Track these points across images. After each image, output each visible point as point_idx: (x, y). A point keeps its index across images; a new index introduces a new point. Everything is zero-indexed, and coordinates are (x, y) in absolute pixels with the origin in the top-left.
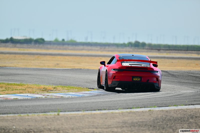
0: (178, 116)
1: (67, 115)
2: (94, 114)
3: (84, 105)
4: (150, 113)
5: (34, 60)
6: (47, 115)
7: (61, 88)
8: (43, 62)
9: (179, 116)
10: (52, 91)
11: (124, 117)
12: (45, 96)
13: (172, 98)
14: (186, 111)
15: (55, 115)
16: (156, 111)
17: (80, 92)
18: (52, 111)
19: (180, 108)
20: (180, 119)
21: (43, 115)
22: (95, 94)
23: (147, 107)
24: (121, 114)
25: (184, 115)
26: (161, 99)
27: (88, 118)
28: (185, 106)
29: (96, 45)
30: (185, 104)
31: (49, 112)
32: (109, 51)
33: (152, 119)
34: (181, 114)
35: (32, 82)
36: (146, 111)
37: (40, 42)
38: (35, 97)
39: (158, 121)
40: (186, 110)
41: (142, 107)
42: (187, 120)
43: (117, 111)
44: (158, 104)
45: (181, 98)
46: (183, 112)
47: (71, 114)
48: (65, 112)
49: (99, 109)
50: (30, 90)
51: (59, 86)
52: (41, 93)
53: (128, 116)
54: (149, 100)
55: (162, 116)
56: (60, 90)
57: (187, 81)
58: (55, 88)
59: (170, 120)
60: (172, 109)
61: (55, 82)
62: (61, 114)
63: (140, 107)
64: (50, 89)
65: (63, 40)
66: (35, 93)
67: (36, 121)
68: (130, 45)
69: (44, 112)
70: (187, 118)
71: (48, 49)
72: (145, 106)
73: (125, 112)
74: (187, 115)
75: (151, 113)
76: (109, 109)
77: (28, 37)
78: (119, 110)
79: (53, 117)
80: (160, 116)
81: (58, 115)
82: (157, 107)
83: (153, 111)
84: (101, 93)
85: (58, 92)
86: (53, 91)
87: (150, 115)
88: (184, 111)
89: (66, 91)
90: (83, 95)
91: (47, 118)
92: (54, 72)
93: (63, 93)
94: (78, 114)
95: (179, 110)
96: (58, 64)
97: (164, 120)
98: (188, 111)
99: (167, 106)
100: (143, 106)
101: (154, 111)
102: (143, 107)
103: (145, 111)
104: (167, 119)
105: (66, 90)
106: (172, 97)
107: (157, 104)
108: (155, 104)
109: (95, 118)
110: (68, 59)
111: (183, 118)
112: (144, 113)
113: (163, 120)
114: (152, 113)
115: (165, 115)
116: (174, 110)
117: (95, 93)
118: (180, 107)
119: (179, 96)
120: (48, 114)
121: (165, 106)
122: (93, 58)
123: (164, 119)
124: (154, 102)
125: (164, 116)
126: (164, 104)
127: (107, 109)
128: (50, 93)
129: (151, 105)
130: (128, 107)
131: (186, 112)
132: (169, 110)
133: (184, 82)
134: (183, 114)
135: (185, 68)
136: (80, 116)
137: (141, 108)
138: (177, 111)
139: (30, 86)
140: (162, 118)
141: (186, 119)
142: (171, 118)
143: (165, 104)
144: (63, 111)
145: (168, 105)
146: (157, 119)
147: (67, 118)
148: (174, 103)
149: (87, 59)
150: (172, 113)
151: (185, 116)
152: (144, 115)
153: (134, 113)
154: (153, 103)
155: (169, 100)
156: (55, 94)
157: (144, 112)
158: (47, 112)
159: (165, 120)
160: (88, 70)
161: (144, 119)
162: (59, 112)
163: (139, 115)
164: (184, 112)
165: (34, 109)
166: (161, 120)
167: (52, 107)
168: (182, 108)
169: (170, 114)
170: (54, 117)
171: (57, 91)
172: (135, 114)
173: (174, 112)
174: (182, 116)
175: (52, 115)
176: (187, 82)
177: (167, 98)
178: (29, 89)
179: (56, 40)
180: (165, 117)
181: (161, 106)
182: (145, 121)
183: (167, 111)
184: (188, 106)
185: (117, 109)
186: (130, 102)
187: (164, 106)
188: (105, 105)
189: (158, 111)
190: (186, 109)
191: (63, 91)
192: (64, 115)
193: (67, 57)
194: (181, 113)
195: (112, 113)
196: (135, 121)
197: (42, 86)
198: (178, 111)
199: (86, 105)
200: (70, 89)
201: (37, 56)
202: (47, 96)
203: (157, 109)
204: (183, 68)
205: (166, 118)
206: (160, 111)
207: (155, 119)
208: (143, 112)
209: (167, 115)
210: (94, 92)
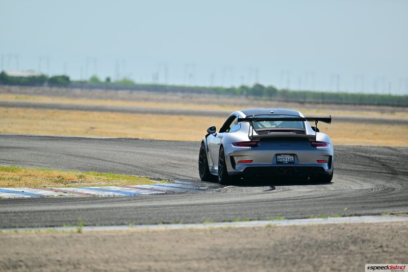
0: (326, 238)
1: (97, 232)
2: (154, 232)
3: (135, 213)
4: (269, 230)
5: (43, 119)
6: (57, 232)
7: (93, 177)
8: (63, 123)
9: (328, 239)
10: (76, 182)
11: (214, 239)
12: (59, 193)
13: (318, 201)
14: (343, 229)
15: (72, 232)
16: (281, 227)
17: (132, 185)
18: (67, 223)
19: (331, 222)
20: (329, 246)
21: (48, 233)
22: (162, 191)
23: (263, 220)
24: (209, 233)
25: (339, 236)
26: (295, 203)
27: (140, 239)
28: (342, 218)
29: (175, 89)
30: (343, 214)
31: (61, 226)
32: (200, 103)
33: (272, 243)
34: (332, 234)
35: (36, 164)
36: (261, 227)
37: (61, 82)
38: (39, 195)
39: (285, 247)
40: (343, 226)
41: (253, 218)
42: (344, 247)
43: (200, 226)
44: (288, 212)
45: (336, 202)
46: (337, 230)
47: (105, 232)
48: (93, 227)
49: (165, 221)
50: (29, 180)
51: (91, 173)
52: (52, 187)
53: (222, 237)
54: (270, 203)
55: (294, 238)
56: (91, 182)
57: (352, 167)
58: (81, 177)
59: (310, 246)
60: (315, 223)
61: (83, 165)
62: (85, 230)
63: (250, 218)
64: (71, 179)
65: (108, 80)
66: (39, 186)
67: (33, 244)
68: (245, 92)
69: (51, 226)
70: (345, 244)
71: (75, 96)
72: (260, 216)
73: (217, 229)
74: (346, 238)
75: (271, 232)
76: (186, 222)
77: (37, 73)
78: (205, 225)
79: (67, 237)
80: (288, 237)
81: (79, 232)
82: (286, 218)
83: (275, 227)
84: (173, 188)
85: (86, 186)
86: (77, 184)
87: (269, 235)
88: (339, 228)
89: (103, 183)
90: (137, 191)
91: (55, 237)
92: (82, 144)
93: (96, 187)
94: (121, 231)
95: (329, 226)
96: (92, 128)
97: (297, 246)
98: (347, 228)
99: (305, 218)
100: (256, 216)
101: (278, 227)
102: (256, 218)
103: (259, 227)
104: (302, 243)
105: (104, 181)
106: (319, 199)
107: (285, 214)
108: (281, 214)
109: (154, 240)
110: (114, 118)
111: (337, 243)
112: (256, 231)
113: (294, 245)
114: (273, 231)
115: (299, 236)
116: (319, 226)
117: (163, 187)
118: (331, 220)
119: (332, 197)
120: (59, 229)
121: (302, 218)
122: (165, 116)
123: (296, 243)
124: (280, 210)
125: (297, 238)
126: (299, 213)
127: (181, 222)
128: (69, 187)
129: (273, 216)
130: (225, 219)
131: (343, 231)
132: (309, 226)
133: (346, 168)
134: (337, 234)
135: (353, 140)
136: (123, 236)
137: (250, 220)
138: (324, 227)
139: (30, 172)
140: (293, 242)
141: (342, 245)
142: (312, 243)
143: (301, 214)
144: (91, 224)
145: (306, 216)
146: (281, 245)
147: (98, 238)
148: (320, 212)
149: (154, 119)
150: (313, 232)
151: (341, 238)
152: (256, 236)
153: (236, 230)
154: (277, 210)
155: (310, 205)
156: (79, 190)
157: (256, 229)
158: (57, 226)
159: (300, 245)
160: (151, 141)
161: (256, 243)
162: (80, 226)
163: (246, 235)
164: (340, 230)
165: (31, 219)
166: (291, 246)
167: (70, 215)
168: (336, 223)
169: (309, 233)
170: (71, 237)
171: (85, 184)
172: (238, 233)
173: (319, 230)
174: (334, 239)
175: (67, 233)
176: (352, 169)
177: (308, 202)
178: (27, 178)
179: (94, 79)
180: (299, 239)
181: (293, 217)
182: (259, 247)
183: (304, 228)
184: (348, 218)
185: (202, 222)
186: (230, 207)
187: (300, 216)
188: (178, 214)
189: (286, 227)
190: (342, 224)
191: (97, 184)
192: (92, 232)
193: (112, 115)
194: (334, 232)
195: (191, 230)
196: (237, 247)
197: (56, 173)
198: (326, 228)
199: (140, 212)
200: (112, 178)
201: (51, 111)
202: (62, 194)
203: (284, 223)
204: (347, 140)
205: (300, 242)
206: (290, 227)
207: (278, 243)
208: (254, 228)
209: (303, 236)
210: (160, 187)
